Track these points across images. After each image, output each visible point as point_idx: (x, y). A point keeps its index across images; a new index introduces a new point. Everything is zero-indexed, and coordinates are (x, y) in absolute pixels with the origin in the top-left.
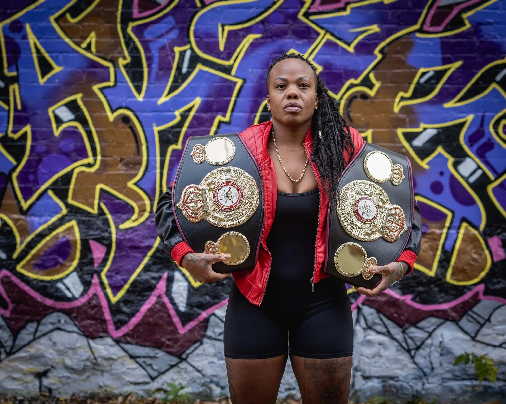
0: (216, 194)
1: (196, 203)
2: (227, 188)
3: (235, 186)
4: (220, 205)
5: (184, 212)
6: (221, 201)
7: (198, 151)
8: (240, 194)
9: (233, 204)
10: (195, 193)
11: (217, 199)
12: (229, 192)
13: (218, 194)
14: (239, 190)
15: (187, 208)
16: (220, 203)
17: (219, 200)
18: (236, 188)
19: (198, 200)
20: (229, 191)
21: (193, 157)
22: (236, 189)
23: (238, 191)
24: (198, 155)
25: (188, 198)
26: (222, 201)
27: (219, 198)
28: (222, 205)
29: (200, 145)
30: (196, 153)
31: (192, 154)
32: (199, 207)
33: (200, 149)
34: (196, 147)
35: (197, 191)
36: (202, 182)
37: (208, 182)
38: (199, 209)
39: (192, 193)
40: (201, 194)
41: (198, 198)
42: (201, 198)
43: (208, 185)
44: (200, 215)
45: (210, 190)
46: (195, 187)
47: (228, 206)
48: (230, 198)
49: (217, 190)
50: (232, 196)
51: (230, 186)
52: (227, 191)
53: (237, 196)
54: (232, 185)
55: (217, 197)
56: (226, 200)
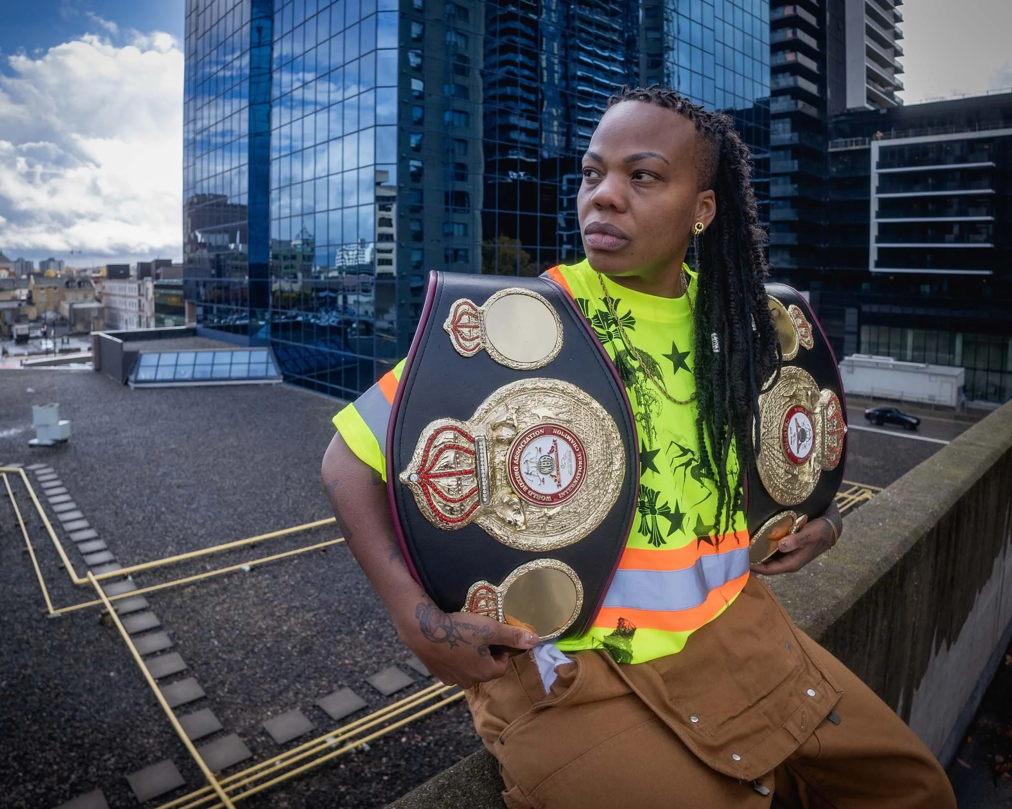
0: (517, 458)
1: (459, 479)
2: (545, 443)
3: (569, 438)
4: (525, 488)
5: (422, 501)
6: (528, 476)
7: (465, 319)
8: (580, 463)
9: (560, 489)
10: (458, 448)
11: (519, 470)
12: (553, 455)
13: (522, 458)
14: (580, 450)
15: (431, 490)
16: (526, 485)
17: (524, 475)
18: (571, 445)
19: (466, 472)
20: (551, 452)
21: (452, 334)
22: (570, 449)
23: (575, 452)
24: (465, 331)
25: (436, 460)
26: (531, 478)
27: (524, 470)
28: (530, 489)
29: (470, 301)
30: (459, 324)
31: (447, 325)
32: (467, 491)
33: (471, 314)
34: (458, 306)
35: (463, 442)
36: (476, 415)
37: (492, 418)
38: (467, 497)
39: (448, 447)
40: (474, 453)
41: (467, 463)
42: (474, 466)
43: (494, 428)
44: (468, 515)
45: (499, 441)
46: (455, 429)
47: (546, 495)
48: (554, 473)
49: (519, 444)
50: (558, 467)
51: (555, 438)
52: (545, 452)
53: (571, 466)
54: (560, 436)
55: (519, 465)
56: (542, 476)
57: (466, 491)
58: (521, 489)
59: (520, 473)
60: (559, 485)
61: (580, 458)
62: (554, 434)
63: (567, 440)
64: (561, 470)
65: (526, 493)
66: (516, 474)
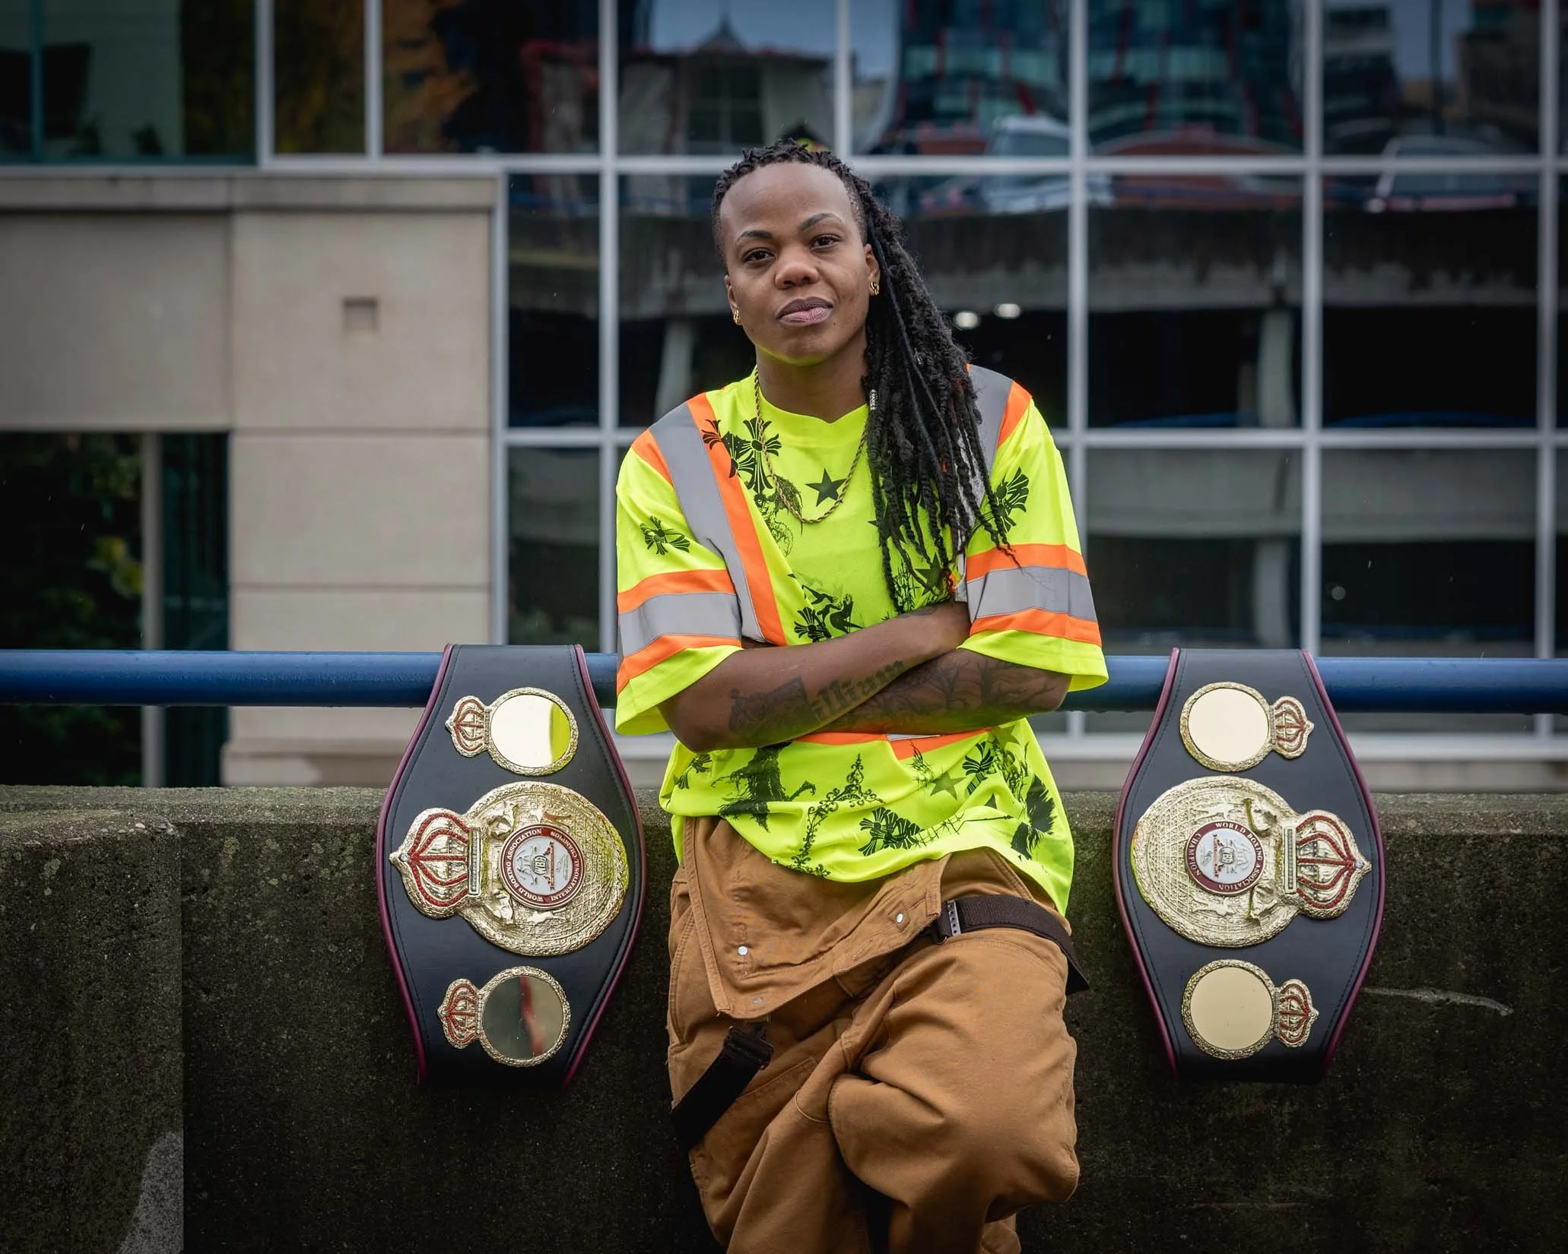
0: (511, 853)
1: (450, 864)
3: (568, 844)
4: (516, 886)
5: (410, 880)
6: (520, 873)
7: (468, 718)
8: (577, 869)
9: (553, 892)
10: (452, 835)
11: (512, 866)
12: (549, 857)
13: (516, 854)
14: (577, 858)
15: (420, 871)
16: (517, 882)
17: (516, 872)
18: (569, 850)
19: (457, 858)
20: (547, 853)
21: (454, 732)
23: (573, 860)
24: (468, 729)
25: (428, 843)
26: (524, 875)
27: (517, 865)
28: (521, 886)
29: (477, 700)
30: (462, 722)
31: (450, 722)
32: (457, 877)
33: (476, 713)
34: (464, 703)
35: (457, 830)
36: (473, 809)
37: (491, 814)
38: (457, 881)
39: (441, 832)
40: (466, 842)
41: (459, 849)
42: (466, 854)
43: (490, 823)
44: (455, 901)
45: (494, 836)
46: (451, 817)
47: (537, 895)
48: (549, 876)
49: (514, 841)
50: (552, 870)
51: (552, 841)
52: (542, 852)
53: (567, 871)
54: (557, 840)
55: (512, 861)
56: (535, 876)
57: (455, 876)
58: (512, 885)
59: (512, 869)
60: (552, 888)
61: (577, 865)
62: (551, 836)
63: (565, 845)
64: (555, 872)
65: (517, 889)
66: (509, 869)
